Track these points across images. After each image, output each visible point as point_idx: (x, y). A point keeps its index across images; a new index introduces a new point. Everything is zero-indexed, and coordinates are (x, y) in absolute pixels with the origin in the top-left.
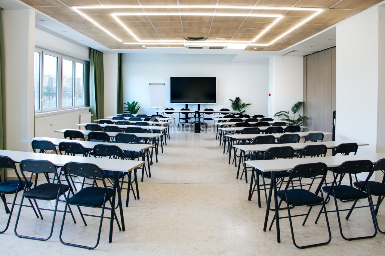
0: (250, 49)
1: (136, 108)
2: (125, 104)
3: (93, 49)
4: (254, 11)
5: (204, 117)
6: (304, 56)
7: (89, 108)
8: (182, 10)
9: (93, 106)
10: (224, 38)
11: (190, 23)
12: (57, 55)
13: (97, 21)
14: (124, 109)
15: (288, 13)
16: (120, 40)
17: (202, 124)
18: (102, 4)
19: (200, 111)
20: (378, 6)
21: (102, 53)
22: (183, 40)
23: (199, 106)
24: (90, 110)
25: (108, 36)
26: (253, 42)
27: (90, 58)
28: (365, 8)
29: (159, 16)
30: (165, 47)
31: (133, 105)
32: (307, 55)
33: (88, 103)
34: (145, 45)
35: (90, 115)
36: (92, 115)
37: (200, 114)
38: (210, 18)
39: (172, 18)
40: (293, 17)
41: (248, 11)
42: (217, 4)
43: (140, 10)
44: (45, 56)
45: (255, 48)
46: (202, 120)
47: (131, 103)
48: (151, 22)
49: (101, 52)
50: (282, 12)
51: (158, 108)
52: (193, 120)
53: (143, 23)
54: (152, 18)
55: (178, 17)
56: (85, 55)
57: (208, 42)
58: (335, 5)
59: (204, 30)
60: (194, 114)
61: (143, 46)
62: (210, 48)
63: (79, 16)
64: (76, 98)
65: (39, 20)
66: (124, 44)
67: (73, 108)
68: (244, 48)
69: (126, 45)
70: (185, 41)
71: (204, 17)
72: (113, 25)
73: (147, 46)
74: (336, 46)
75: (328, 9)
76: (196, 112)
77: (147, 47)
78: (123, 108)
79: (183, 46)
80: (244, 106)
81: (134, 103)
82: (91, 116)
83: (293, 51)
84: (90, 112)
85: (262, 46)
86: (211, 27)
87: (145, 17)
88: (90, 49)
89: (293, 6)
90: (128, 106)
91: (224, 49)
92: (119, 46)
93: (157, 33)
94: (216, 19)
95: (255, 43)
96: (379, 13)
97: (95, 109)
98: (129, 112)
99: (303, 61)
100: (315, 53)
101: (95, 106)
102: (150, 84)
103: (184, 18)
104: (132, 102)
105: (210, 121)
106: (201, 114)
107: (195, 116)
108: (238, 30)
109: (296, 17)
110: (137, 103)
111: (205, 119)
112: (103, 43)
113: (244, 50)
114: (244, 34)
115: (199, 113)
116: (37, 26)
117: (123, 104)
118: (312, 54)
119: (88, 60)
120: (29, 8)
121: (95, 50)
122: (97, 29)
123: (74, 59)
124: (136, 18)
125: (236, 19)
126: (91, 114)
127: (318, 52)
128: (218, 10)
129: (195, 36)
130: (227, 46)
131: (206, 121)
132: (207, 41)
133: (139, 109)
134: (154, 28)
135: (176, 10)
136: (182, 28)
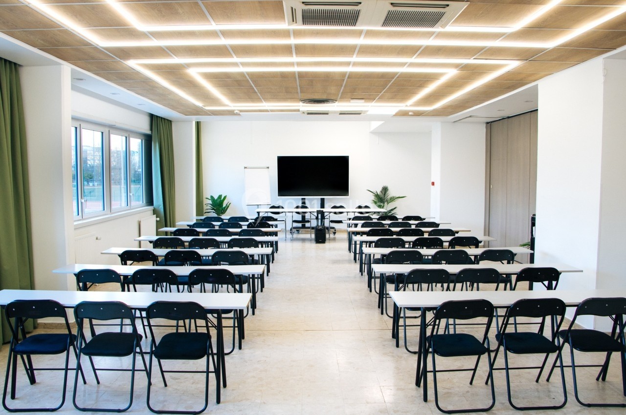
0: (404, 114)
1: (224, 206)
2: (207, 198)
3: (157, 116)
4: (412, 65)
5: (332, 219)
6: (487, 123)
7: (151, 208)
8: (299, 64)
9: (159, 206)
10: (364, 100)
11: (312, 81)
12: (103, 129)
13: (167, 79)
14: (205, 207)
15: (465, 67)
16: (199, 104)
17: (327, 228)
18: (175, 57)
19: (324, 210)
20: (604, 58)
21: (171, 121)
22: (299, 102)
23: (323, 201)
24: (155, 212)
25: (181, 98)
26: (408, 105)
27: (151, 129)
28: (583, 61)
29: (264, 73)
30: (271, 113)
31: (220, 200)
32: (492, 122)
33: (150, 201)
34: (239, 110)
35: (154, 219)
36: (158, 219)
37: (324, 215)
38: (343, 75)
39: (283, 75)
40: (472, 72)
41: (402, 65)
42: (355, 56)
43: (235, 64)
44: (83, 131)
45: (410, 113)
46: (327, 223)
47: (216, 198)
48: (249, 80)
49: (168, 120)
50: (456, 66)
51: (258, 205)
52: (314, 223)
53: (237, 81)
54: (251, 75)
55: (293, 74)
56: (144, 126)
57: (337, 106)
58: (537, 57)
59: (332, 90)
60: (316, 214)
61: (235, 112)
62: (341, 114)
63: (138, 73)
64: (133, 195)
65: (76, 79)
66: (205, 109)
67: (129, 210)
68: (394, 113)
69: (209, 111)
70: (301, 104)
71: (334, 73)
72: (190, 85)
73: (241, 111)
74: (537, 110)
75: (526, 61)
76: (318, 212)
77: (241, 113)
78: (204, 205)
79: (298, 111)
80: (393, 199)
81: (220, 196)
82: (157, 221)
83: (470, 116)
84: (154, 214)
85: (421, 111)
86: (344, 85)
87: (242, 74)
88: (152, 117)
89: (473, 58)
90: (212, 202)
91: (362, 115)
92: (197, 111)
93: (259, 94)
94: (352, 76)
95: (411, 106)
96: (604, 69)
97: (162, 210)
98: (213, 211)
99: (485, 130)
100: (504, 119)
101: (162, 205)
102: (245, 168)
103: (302, 75)
104: (218, 196)
105: (341, 224)
106: (326, 214)
107: (317, 218)
108: (386, 89)
109: (477, 72)
110: (225, 197)
111: (332, 221)
112: (173, 107)
113: (394, 115)
114: (395, 95)
115: (322, 213)
116: (74, 88)
117: (204, 199)
118: (500, 120)
119: (149, 132)
120: (60, 64)
121: (159, 117)
122: (165, 89)
123: (128, 133)
124: (227, 76)
125: (383, 76)
126: (157, 217)
127: (509, 117)
128: (355, 64)
129: (317, 97)
130: (367, 111)
131: (333, 225)
132: (337, 104)
133: (228, 206)
134: (255, 88)
135: (292, 64)
136: (299, 87)
